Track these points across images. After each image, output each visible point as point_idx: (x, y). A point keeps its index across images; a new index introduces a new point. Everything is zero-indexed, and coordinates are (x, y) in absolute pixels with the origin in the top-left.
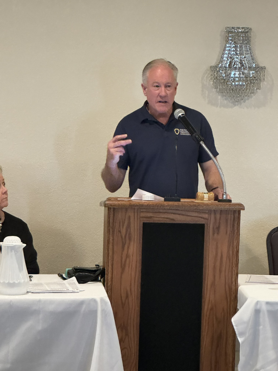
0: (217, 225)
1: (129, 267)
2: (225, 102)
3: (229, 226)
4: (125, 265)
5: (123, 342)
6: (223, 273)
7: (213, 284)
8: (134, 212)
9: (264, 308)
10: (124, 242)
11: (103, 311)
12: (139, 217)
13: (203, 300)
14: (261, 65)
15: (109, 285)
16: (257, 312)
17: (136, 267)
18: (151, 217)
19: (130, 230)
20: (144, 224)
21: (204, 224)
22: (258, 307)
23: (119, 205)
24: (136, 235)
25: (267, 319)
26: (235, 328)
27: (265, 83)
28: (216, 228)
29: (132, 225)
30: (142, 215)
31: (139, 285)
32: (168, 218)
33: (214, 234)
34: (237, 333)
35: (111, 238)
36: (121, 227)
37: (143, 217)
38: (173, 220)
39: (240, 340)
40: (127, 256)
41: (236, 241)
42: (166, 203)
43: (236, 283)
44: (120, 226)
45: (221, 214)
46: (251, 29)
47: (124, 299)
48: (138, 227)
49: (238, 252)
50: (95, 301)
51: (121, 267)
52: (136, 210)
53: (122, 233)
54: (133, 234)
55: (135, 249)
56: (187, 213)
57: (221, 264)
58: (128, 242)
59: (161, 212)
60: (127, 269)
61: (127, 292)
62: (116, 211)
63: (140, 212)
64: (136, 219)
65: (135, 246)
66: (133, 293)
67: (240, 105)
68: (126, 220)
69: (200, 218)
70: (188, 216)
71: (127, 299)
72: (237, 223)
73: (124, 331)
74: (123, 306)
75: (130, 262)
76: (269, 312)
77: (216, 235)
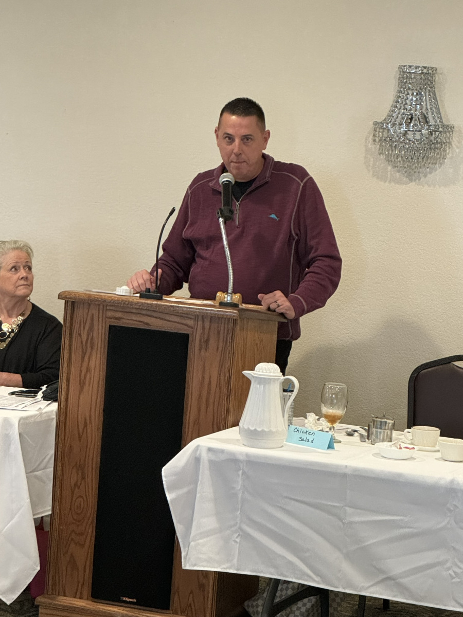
0: (206, 338)
1: (89, 385)
2: (398, 175)
3: (221, 340)
4: (84, 383)
5: (79, 488)
6: (211, 406)
8: (99, 310)
9: (205, 456)
10: (85, 351)
12: (104, 316)
14: (449, 122)
15: (62, 406)
16: (197, 461)
17: (98, 386)
18: (120, 318)
19: (93, 334)
20: (111, 327)
21: (188, 335)
22: (198, 454)
24: (100, 342)
28: (204, 341)
29: (96, 328)
30: (109, 314)
32: (141, 322)
33: (200, 350)
36: (82, 328)
37: (110, 318)
38: (147, 324)
40: (88, 370)
41: (229, 364)
42: (143, 301)
43: (225, 423)
44: (80, 327)
45: (210, 322)
48: (103, 332)
51: (80, 384)
52: (101, 307)
53: (83, 337)
54: (96, 339)
55: (98, 360)
56: (167, 317)
57: (209, 393)
58: (89, 350)
59: (132, 313)
60: (86, 388)
61: (85, 419)
62: (76, 305)
63: (107, 310)
64: (101, 319)
65: (98, 358)
66: (93, 421)
67: (419, 180)
68: (89, 318)
69: (183, 326)
70: (168, 321)
71: (85, 429)
72: (232, 337)
73: (80, 474)
74: (80, 437)
75: (90, 379)
76: (211, 462)
77: (203, 351)
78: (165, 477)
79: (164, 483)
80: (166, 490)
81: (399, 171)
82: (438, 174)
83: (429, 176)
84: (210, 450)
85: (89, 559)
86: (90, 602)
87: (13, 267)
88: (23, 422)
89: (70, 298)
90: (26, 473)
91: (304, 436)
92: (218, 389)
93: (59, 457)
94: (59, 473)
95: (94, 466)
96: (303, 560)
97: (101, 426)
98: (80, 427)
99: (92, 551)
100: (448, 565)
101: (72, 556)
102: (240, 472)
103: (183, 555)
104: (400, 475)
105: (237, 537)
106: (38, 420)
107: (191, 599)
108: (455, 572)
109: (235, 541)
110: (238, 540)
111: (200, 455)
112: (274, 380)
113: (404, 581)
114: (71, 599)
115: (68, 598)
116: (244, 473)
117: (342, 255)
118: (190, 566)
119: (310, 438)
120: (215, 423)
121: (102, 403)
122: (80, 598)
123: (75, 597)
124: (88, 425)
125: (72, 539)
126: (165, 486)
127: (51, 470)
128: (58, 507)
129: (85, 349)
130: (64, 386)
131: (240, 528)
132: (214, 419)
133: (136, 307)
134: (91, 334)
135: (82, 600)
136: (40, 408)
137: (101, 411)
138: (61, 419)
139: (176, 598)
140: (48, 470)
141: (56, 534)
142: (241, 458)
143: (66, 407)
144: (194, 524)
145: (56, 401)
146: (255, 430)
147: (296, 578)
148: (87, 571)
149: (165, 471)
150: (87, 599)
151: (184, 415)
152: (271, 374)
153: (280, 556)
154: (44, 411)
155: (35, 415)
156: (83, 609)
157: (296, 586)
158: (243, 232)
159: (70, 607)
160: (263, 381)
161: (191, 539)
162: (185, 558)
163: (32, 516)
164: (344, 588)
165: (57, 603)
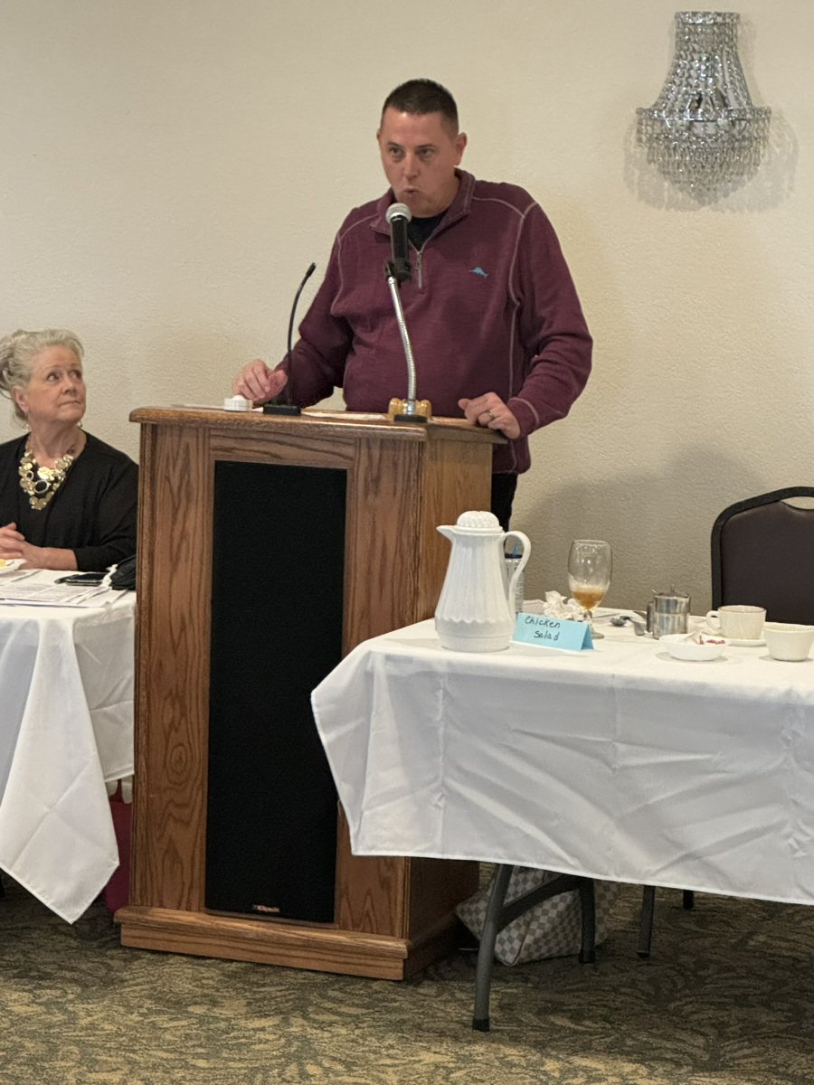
0: (375, 472)
1: (186, 561)
3: (400, 478)
4: (178, 559)
5: (176, 731)
6: (388, 587)
8: (198, 437)
10: (177, 505)
12: (207, 447)
14: (763, 104)
15: (143, 598)
17: (202, 563)
18: (227, 450)
19: (189, 476)
20: (218, 464)
21: (345, 471)
24: (201, 488)
28: (372, 480)
29: (193, 465)
30: (214, 442)
32: (266, 453)
33: (366, 495)
35: (147, 493)
36: (171, 468)
37: (215, 449)
38: (276, 456)
39: (325, 737)
40: (183, 536)
41: (415, 515)
42: (269, 418)
43: (413, 613)
44: (167, 466)
45: (381, 449)
47: (176, 633)
48: (206, 473)
51: (171, 559)
52: (201, 430)
53: (172, 482)
54: (195, 486)
55: (199, 521)
56: (309, 444)
57: (383, 566)
58: (184, 501)
59: (252, 439)
60: (181, 565)
61: (183, 618)
62: (159, 431)
63: (210, 436)
64: (201, 452)
65: (199, 515)
66: (196, 620)
67: (716, 202)
68: (181, 452)
69: (336, 457)
70: (311, 450)
71: (183, 635)
72: (417, 472)
73: (177, 706)
74: (175, 648)
75: (188, 551)
76: (392, 679)
77: (371, 498)
78: (318, 706)
79: (316, 716)
80: (319, 728)
81: (681, 190)
82: (746, 191)
83: (732, 194)
84: (389, 658)
85: (198, 844)
86: (204, 916)
87: (52, 374)
88: (81, 626)
89: (148, 420)
90: (90, 709)
91: (543, 630)
92: (398, 557)
93: (143, 682)
94: (143, 708)
95: (200, 693)
96: (549, 832)
97: (208, 629)
98: (174, 631)
99: (203, 831)
100: (788, 829)
101: (171, 841)
102: (440, 693)
103: (352, 832)
104: (703, 686)
105: (439, 800)
106: (105, 622)
107: (368, 905)
108: (798, 842)
109: (436, 806)
110: (441, 804)
111: (373, 667)
112: (490, 539)
113: (715, 859)
114: (173, 911)
115: (167, 911)
116: (446, 694)
117: (592, 332)
118: (364, 850)
119: (553, 632)
120: (396, 613)
121: (210, 589)
122: (187, 910)
123: (178, 908)
124: (188, 627)
125: (170, 815)
126: (317, 721)
127: (129, 704)
128: (144, 764)
129: (176, 500)
130: (145, 562)
131: (444, 784)
132: (393, 606)
133: (258, 429)
134: (186, 477)
135: (188, 913)
136: (108, 603)
137: (208, 603)
138: (143, 620)
139: (344, 904)
140: (126, 703)
141: (142, 806)
142: (441, 669)
143: (151, 600)
144: (368, 780)
145: (132, 589)
146: (462, 622)
147: (539, 863)
148: (197, 864)
149: (316, 695)
150: (199, 911)
151: (345, 603)
152: (484, 529)
153: (510, 827)
154: (115, 606)
155: (100, 614)
156: (193, 927)
157: (539, 875)
158: (429, 299)
159: (172, 924)
160: (473, 542)
161: (363, 807)
162: (356, 837)
163: (102, 779)
164: (618, 875)
165: (150, 918)
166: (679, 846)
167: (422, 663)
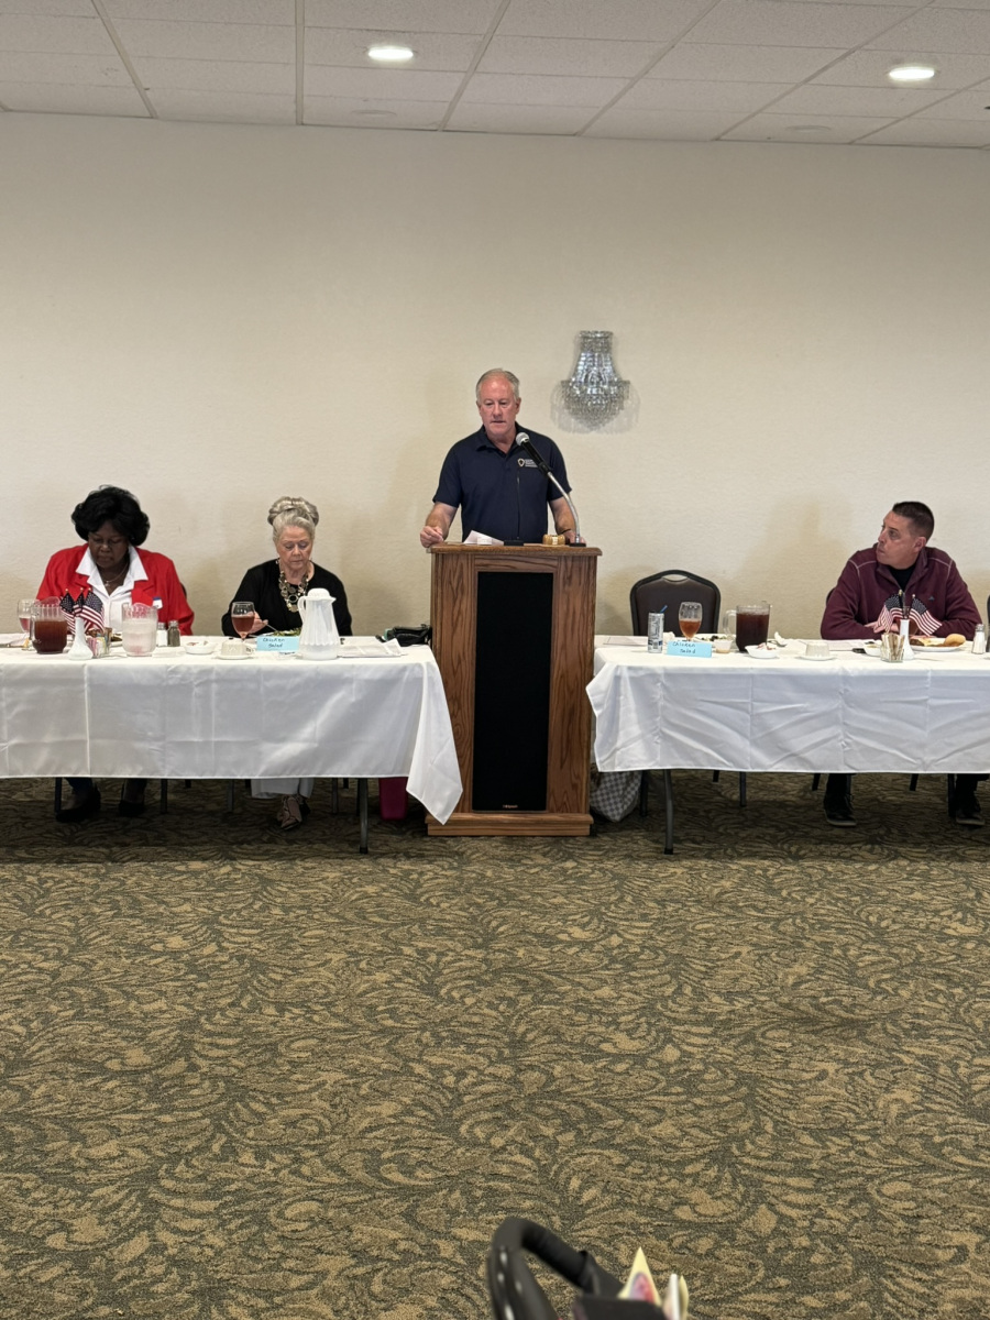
0: (569, 574)
1: (462, 626)
2: (580, 426)
3: (583, 576)
4: (456, 625)
5: (455, 717)
6: (576, 632)
7: (564, 646)
8: (468, 560)
9: (626, 674)
10: (455, 596)
11: (431, 679)
12: (473, 565)
13: (552, 666)
14: (624, 379)
16: (617, 679)
17: (470, 627)
18: (487, 565)
19: (463, 581)
20: (480, 573)
21: (552, 574)
22: (618, 673)
23: (449, 550)
24: (470, 588)
25: (629, 688)
26: (590, 698)
27: (630, 402)
28: (567, 578)
29: (465, 575)
30: (478, 562)
31: (475, 647)
32: (509, 566)
34: (592, 704)
35: (440, 591)
36: (452, 577)
37: (478, 565)
38: (514, 568)
39: (597, 712)
40: (459, 612)
41: (592, 595)
42: (506, 548)
43: (591, 645)
44: (450, 576)
45: (573, 561)
46: (611, 334)
47: (455, 664)
48: (473, 578)
49: (594, 606)
50: (420, 666)
51: (452, 626)
52: (470, 557)
53: (453, 585)
54: (466, 585)
55: (469, 604)
57: (574, 621)
58: (459, 596)
59: (498, 559)
60: (459, 628)
61: (459, 656)
62: (445, 557)
63: (475, 559)
64: (470, 566)
65: (469, 601)
66: (467, 657)
67: (599, 429)
68: (458, 568)
69: (547, 567)
70: (534, 563)
71: (460, 665)
72: (593, 572)
73: (456, 704)
75: (463, 620)
76: (632, 678)
77: (567, 586)
78: (590, 694)
83: (607, 425)
84: (630, 668)
85: (468, 777)
91: (685, 648)
92: (582, 617)
97: (474, 662)
99: (471, 769)
100: (841, 737)
102: (659, 684)
105: (658, 739)
108: (846, 743)
110: (659, 742)
111: (621, 673)
113: (807, 755)
116: (663, 684)
119: (692, 649)
121: (475, 640)
122: (462, 812)
124: (462, 662)
129: (455, 594)
131: (661, 731)
132: (579, 643)
134: (461, 581)
139: (551, 799)
142: (660, 672)
143: (441, 648)
148: (468, 787)
150: (468, 812)
151: (552, 642)
153: (697, 750)
166: (785, 750)
167: (648, 669)
